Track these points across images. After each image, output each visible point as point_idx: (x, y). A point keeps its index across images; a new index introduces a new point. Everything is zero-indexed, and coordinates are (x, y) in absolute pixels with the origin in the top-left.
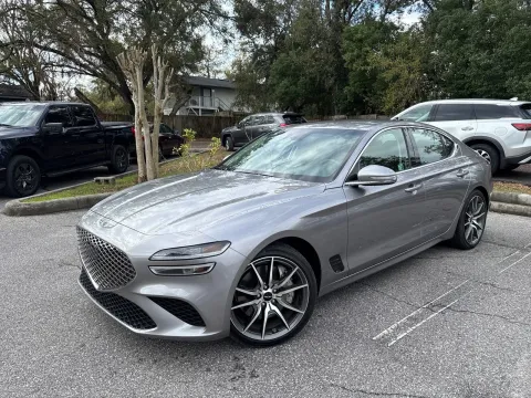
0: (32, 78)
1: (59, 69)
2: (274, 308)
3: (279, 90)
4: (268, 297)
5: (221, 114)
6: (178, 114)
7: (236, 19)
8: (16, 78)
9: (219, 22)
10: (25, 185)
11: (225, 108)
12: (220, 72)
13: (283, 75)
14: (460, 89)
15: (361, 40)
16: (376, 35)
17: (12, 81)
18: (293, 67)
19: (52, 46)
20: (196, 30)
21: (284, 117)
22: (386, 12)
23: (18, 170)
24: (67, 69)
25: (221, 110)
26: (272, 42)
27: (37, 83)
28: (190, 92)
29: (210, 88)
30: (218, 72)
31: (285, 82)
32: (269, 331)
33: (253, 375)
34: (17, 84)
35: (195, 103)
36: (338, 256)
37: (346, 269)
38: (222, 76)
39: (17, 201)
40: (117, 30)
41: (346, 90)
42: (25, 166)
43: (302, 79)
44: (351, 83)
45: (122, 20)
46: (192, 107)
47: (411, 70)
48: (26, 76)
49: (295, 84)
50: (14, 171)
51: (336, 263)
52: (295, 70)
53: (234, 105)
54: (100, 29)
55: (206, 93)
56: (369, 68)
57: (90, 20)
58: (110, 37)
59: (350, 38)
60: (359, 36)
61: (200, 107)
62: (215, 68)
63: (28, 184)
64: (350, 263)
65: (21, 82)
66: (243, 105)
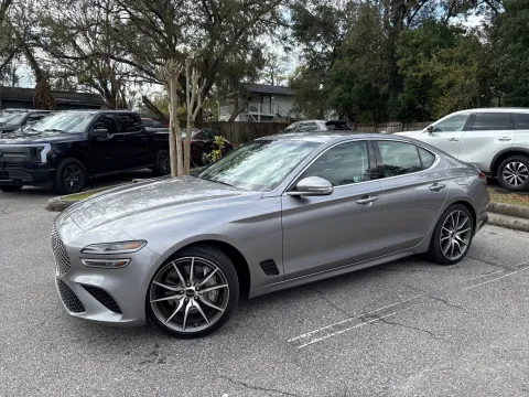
1: (133, 79)
2: (195, 304)
3: (333, 96)
4: (190, 294)
5: (279, 121)
6: (237, 119)
7: (294, 27)
8: (96, 87)
9: (279, 31)
10: (72, 184)
11: (284, 114)
12: (283, 78)
13: (338, 81)
14: (522, 95)
15: (417, 46)
16: (433, 40)
17: (93, 90)
18: (348, 73)
19: (127, 57)
20: (258, 39)
21: (327, 124)
22: (450, 15)
23: (66, 171)
24: (139, 79)
25: (279, 116)
26: (331, 49)
28: (250, 99)
29: (270, 95)
30: (282, 79)
31: (339, 88)
32: (190, 324)
33: (161, 361)
34: (97, 92)
35: (254, 109)
36: (271, 261)
37: (281, 273)
38: (285, 83)
39: (58, 198)
40: (185, 41)
41: (400, 96)
42: (72, 167)
43: (356, 86)
44: (406, 89)
45: (191, 31)
46: (251, 113)
47: (467, 75)
48: (105, 85)
49: (349, 91)
50: (62, 172)
51: (269, 266)
52: (349, 77)
53: (291, 111)
54: (168, 40)
56: (421, 74)
57: (160, 32)
58: (177, 48)
59: (405, 44)
60: (414, 41)
61: (259, 113)
62: (279, 75)
63: (75, 183)
64: (286, 268)
65: (100, 90)
66: (300, 111)
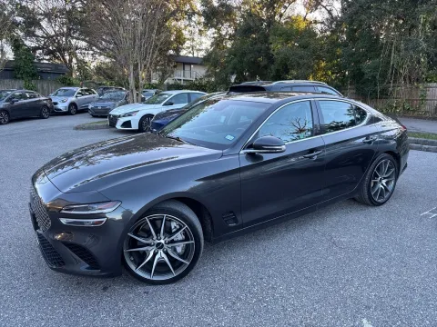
0: (67, 58)
27: (71, 61)
55: (187, 68)
